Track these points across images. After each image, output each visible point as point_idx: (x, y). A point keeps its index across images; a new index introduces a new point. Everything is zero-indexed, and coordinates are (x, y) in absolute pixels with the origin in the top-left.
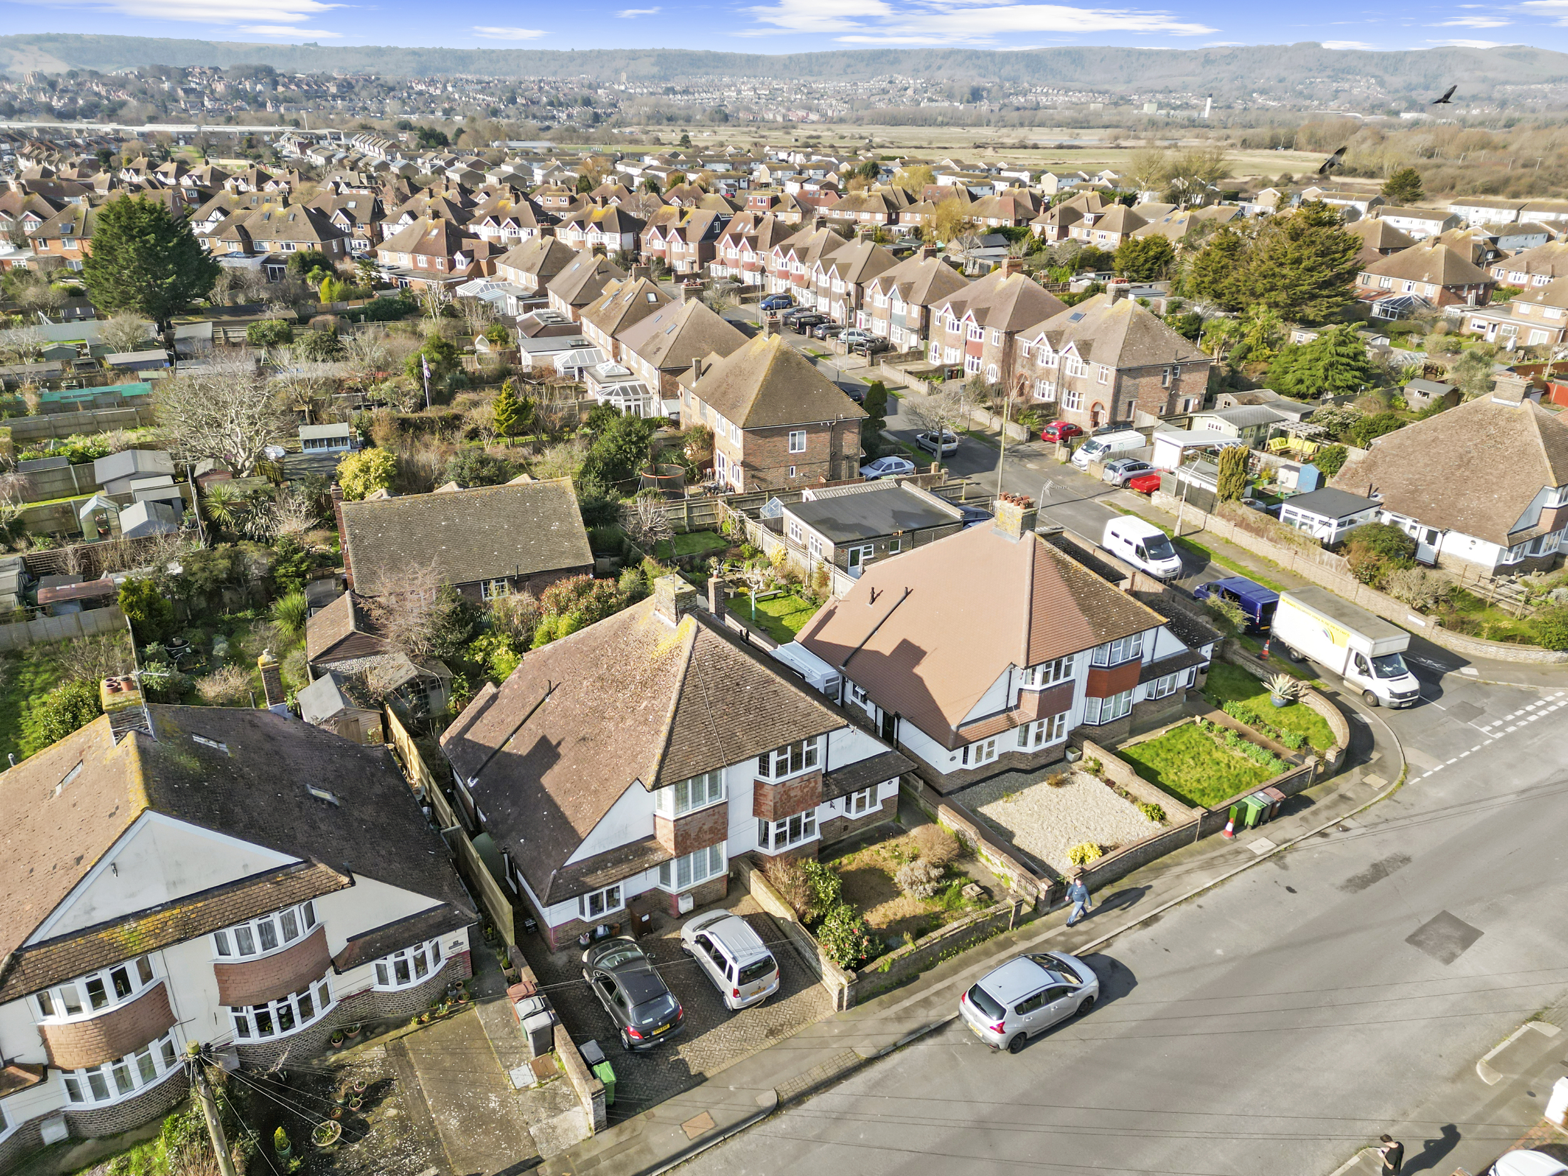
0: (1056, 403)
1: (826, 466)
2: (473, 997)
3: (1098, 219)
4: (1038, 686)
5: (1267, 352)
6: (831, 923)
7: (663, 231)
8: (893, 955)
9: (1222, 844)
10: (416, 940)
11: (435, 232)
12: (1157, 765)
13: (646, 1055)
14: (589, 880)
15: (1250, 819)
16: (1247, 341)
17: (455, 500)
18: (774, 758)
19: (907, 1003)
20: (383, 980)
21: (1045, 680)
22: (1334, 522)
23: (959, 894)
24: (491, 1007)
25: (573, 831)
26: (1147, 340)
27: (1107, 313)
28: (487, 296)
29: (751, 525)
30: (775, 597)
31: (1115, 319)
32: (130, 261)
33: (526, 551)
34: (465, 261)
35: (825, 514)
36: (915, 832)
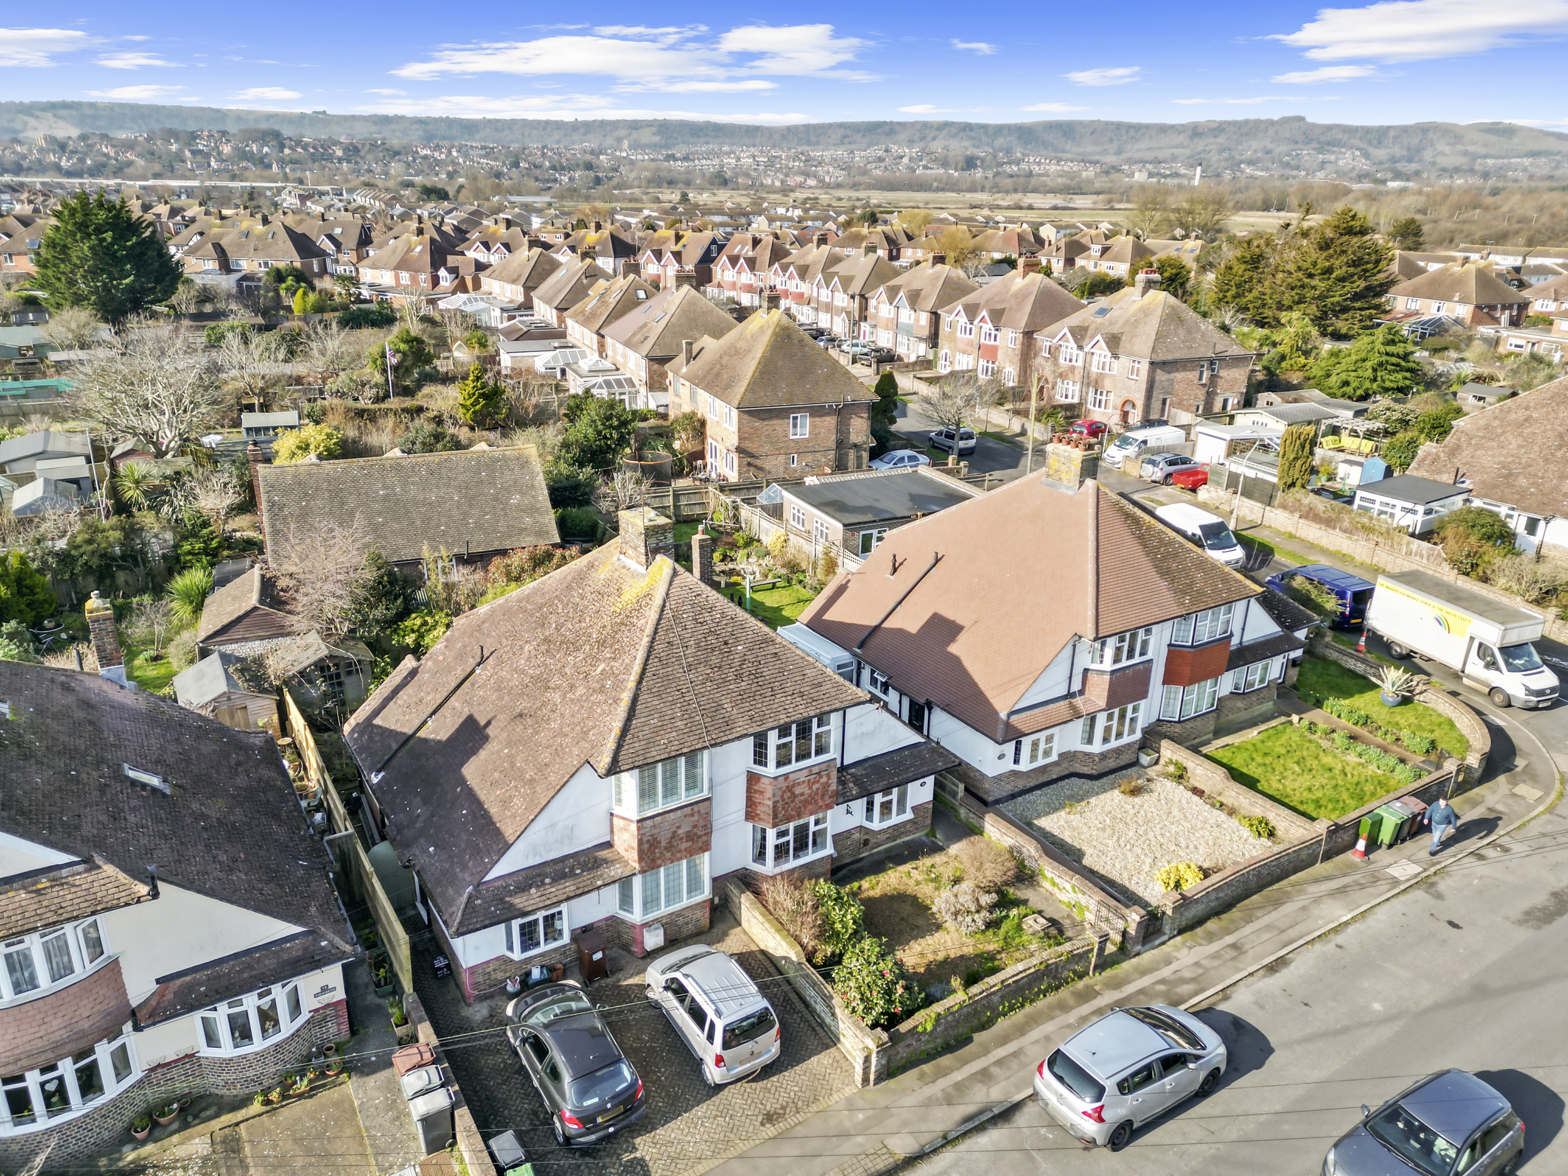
0: (1080, 404)
1: (832, 455)
2: (348, 1068)
3: (1105, 250)
4: (1108, 665)
5: (1302, 360)
6: (851, 961)
7: (658, 255)
8: (938, 1008)
9: (1352, 867)
10: (261, 981)
11: (419, 248)
12: (1253, 770)
13: (587, 1151)
14: (519, 901)
15: (1386, 835)
16: (1280, 349)
17: (397, 467)
18: (773, 739)
19: (958, 1076)
20: (211, 1040)
21: (1117, 660)
22: (1421, 509)
23: (1019, 928)
24: (372, 1081)
25: (498, 833)
26: (1182, 332)
27: (1134, 308)
28: (468, 309)
29: (745, 511)
30: (774, 586)
31: (1146, 312)
32: (84, 259)
33: (479, 526)
34: (450, 277)
35: (833, 497)
36: (954, 849)
